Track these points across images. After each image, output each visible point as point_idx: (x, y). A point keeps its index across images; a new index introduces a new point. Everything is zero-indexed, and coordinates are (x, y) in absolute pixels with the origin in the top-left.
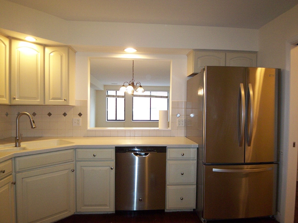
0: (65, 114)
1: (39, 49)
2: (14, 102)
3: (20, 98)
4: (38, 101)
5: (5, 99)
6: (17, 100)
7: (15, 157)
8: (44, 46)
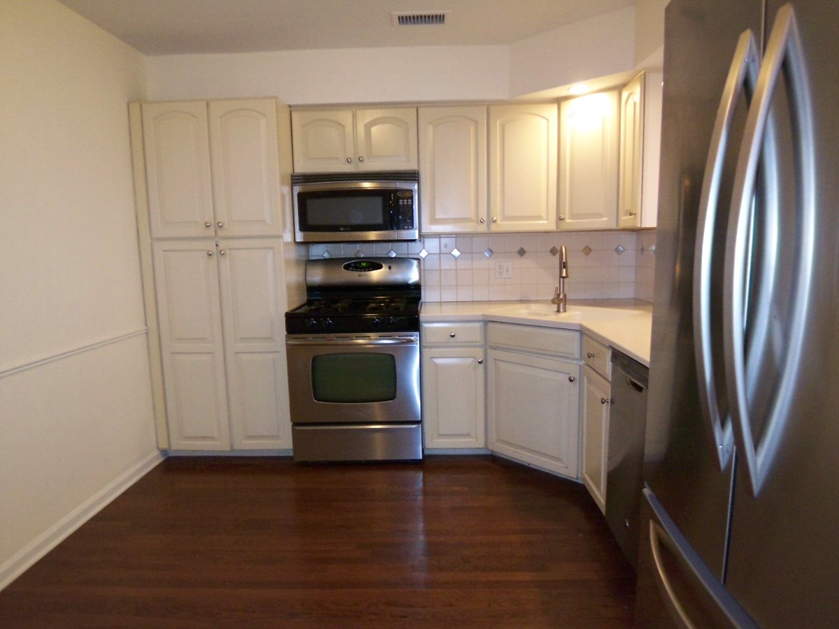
1: (611, 98)
2: (564, 227)
3: (573, 216)
4: (606, 219)
5: (546, 222)
6: (568, 221)
7: (487, 322)
8: (619, 88)
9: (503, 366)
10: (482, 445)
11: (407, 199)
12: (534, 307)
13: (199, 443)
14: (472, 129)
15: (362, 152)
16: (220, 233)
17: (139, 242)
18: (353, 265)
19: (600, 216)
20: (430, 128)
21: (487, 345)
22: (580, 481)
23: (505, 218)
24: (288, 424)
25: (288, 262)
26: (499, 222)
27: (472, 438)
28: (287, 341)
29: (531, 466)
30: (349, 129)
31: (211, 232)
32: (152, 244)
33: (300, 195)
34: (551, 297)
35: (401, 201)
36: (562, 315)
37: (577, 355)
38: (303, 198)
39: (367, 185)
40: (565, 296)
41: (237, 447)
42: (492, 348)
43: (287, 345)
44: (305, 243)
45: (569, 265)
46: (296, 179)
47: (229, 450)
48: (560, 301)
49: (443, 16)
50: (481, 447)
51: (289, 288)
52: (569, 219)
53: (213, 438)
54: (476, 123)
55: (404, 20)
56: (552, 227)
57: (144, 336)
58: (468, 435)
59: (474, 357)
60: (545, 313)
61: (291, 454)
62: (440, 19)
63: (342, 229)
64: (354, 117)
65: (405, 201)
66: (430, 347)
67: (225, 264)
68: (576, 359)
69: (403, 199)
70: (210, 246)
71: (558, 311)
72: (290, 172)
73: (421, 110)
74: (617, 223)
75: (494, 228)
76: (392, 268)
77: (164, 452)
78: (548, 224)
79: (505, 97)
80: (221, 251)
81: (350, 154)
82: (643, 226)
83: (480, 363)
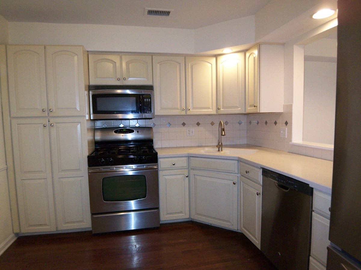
0: (276, 123)
1: (240, 56)
2: (220, 112)
3: (224, 107)
4: (240, 109)
5: (211, 110)
6: (222, 110)
7: (189, 157)
8: (245, 51)
9: (198, 178)
10: (188, 217)
11: (148, 98)
12: (207, 149)
13: (37, 228)
14: (178, 67)
15: (125, 76)
16: (51, 114)
17: (3, 119)
18: (119, 131)
19: (237, 107)
20: (158, 65)
21: (190, 168)
22: (239, 231)
23: (194, 108)
24: (89, 214)
25: (88, 129)
26: (191, 110)
27: (183, 213)
28: (88, 171)
29: (212, 225)
30: (118, 64)
31: (46, 114)
32: (10, 121)
33: (93, 96)
34: (216, 144)
35: (145, 99)
36: (222, 152)
37: (236, 172)
38: (95, 97)
39: (128, 92)
40: (222, 143)
41: (60, 228)
42: (192, 169)
43: (89, 173)
44: (94, 120)
45: (225, 129)
46: (90, 88)
47: (56, 230)
48: (220, 146)
49: (170, 12)
50: (187, 218)
51: (88, 142)
52: (223, 109)
53: (46, 225)
54: (180, 64)
55: (151, 12)
56: (215, 113)
57: (5, 171)
58: (181, 212)
59: (184, 174)
60: (212, 151)
61: (91, 229)
62: (167, 13)
63: (115, 113)
64: (121, 58)
65: (147, 99)
66: (163, 170)
67: (54, 131)
68: (235, 173)
69: (146, 98)
70: (45, 121)
71: (219, 151)
72: (88, 84)
73: (154, 57)
74: (245, 110)
75: (189, 113)
76: (139, 132)
77: (17, 234)
78: (212, 111)
79: (193, 53)
80: (52, 124)
81: (118, 76)
82: (260, 112)
83: (187, 177)
